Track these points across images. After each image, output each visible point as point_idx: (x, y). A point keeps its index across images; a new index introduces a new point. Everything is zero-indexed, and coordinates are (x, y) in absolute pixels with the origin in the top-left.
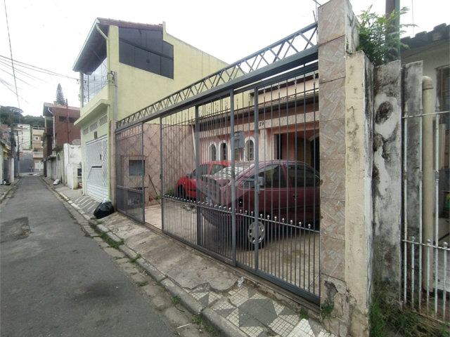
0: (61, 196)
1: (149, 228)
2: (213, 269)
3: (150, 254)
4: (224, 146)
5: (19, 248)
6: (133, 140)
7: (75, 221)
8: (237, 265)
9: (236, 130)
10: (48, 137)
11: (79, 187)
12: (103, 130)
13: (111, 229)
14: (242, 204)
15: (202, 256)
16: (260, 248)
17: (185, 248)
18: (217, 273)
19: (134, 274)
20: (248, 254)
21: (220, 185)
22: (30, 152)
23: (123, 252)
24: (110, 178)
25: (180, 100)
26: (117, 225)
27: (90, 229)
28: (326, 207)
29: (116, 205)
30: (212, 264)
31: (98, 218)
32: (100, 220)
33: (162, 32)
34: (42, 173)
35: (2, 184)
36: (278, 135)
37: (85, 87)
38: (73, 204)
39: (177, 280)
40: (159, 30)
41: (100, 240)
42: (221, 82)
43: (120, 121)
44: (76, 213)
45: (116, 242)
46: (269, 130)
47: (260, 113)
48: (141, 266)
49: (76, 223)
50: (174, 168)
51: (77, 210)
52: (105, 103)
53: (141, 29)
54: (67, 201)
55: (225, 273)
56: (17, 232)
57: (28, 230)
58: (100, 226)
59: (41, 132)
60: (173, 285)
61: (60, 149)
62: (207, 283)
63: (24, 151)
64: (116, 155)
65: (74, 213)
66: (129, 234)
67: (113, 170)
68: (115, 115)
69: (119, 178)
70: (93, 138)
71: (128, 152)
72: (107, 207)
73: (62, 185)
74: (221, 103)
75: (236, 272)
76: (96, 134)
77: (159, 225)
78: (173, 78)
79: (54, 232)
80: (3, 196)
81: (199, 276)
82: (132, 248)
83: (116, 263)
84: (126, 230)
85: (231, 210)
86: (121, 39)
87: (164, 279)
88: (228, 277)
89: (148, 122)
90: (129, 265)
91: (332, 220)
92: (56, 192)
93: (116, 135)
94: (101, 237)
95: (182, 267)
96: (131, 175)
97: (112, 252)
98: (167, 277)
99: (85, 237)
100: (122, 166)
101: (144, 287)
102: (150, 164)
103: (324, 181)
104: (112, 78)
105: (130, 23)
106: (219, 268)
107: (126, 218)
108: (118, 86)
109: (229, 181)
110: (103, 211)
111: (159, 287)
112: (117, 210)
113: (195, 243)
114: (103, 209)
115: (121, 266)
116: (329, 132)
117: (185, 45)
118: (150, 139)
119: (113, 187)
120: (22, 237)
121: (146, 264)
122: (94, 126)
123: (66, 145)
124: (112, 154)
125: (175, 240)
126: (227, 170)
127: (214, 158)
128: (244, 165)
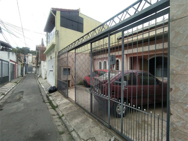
0: (39, 82)
1: (69, 100)
2: (97, 128)
3: (69, 115)
4: (105, 62)
5: (15, 106)
6: (65, 59)
7: (41, 94)
8: (110, 128)
9: (111, 55)
10: (37, 58)
11: (46, 78)
12: (53, 55)
13: (54, 99)
14: (114, 93)
15: (92, 119)
16: (124, 116)
17: (84, 113)
18: (100, 131)
19: (59, 126)
20: (117, 120)
21: (102, 83)
22: (31, 64)
23: (57, 112)
24: (56, 76)
25: (84, 41)
26: (57, 97)
27: (46, 98)
28: (175, 108)
29: (58, 88)
30: (98, 125)
31: (50, 93)
32: (50, 94)
33: (79, 12)
34: (35, 72)
35: (20, 76)
36: (131, 57)
37: (48, 38)
38: (42, 86)
39: (79, 133)
40: (77, 12)
41: (48, 104)
42: (103, 30)
43: (60, 52)
44: (43, 90)
45: (54, 106)
46: (127, 55)
47: (125, 46)
48: (63, 121)
49: (41, 95)
50: (83, 72)
51: (43, 89)
52: (54, 44)
53: (69, 11)
54: (41, 84)
55: (104, 132)
56: (18, 98)
57: (22, 97)
58: (50, 97)
59: (35, 56)
60: (76, 136)
61: (40, 63)
62: (94, 138)
63: (30, 64)
64: (58, 66)
65: (42, 90)
66: (61, 103)
67: (57, 72)
68: (58, 49)
69: (59, 76)
70: (50, 59)
71: (63, 65)
72: (54, 89)
73: (40, 77)
74: (104, 41)
75: (110, 132)
76: (51, 57)
77: (74, 99)
78: (83, 32)
79: (31, 99)
80: (19, 81)
81: (90, 132)
82: (61, 110)
83: (52, 118)
84: (60, 100)
85: (108, 98)
86: (61, 17)
87: (72, 131)
88: (105, 135)
89: (70, 52)
90: (58, 120)
91: (180, 118)
92: (38, 80)
93: (58, 57)
94: (49, 103)
95: (82, 124)
96: (64, 75)
97: (52, 111)
98: (74, 130)
99: (43, 103)
100: (60, 71)
101: (62, 135)
102: (72, 70)
103: (173, 89)
104: (57, 33)
105: (65, 9)
106: (101, 128)
107: (61, 94)
108: (59, 36)
109: (107, 81)
110: (52, 90)
111: (70, 136)
112: (58, 90)
113: (90, 111)
114: (52, 89)
115: (54, 120)
116: (179, 55)
117: (88, 18)
118: (72, 59)
119: (56, 80)
120: (19, 100)
121: (65, 120)
122: (51, 54)
123: (42, 62)
124: (56, 65)
125: (81, 108)
126: (106, 75)
127: (101, 68)
128: (115, 73)
